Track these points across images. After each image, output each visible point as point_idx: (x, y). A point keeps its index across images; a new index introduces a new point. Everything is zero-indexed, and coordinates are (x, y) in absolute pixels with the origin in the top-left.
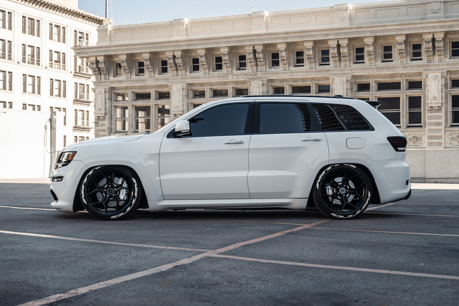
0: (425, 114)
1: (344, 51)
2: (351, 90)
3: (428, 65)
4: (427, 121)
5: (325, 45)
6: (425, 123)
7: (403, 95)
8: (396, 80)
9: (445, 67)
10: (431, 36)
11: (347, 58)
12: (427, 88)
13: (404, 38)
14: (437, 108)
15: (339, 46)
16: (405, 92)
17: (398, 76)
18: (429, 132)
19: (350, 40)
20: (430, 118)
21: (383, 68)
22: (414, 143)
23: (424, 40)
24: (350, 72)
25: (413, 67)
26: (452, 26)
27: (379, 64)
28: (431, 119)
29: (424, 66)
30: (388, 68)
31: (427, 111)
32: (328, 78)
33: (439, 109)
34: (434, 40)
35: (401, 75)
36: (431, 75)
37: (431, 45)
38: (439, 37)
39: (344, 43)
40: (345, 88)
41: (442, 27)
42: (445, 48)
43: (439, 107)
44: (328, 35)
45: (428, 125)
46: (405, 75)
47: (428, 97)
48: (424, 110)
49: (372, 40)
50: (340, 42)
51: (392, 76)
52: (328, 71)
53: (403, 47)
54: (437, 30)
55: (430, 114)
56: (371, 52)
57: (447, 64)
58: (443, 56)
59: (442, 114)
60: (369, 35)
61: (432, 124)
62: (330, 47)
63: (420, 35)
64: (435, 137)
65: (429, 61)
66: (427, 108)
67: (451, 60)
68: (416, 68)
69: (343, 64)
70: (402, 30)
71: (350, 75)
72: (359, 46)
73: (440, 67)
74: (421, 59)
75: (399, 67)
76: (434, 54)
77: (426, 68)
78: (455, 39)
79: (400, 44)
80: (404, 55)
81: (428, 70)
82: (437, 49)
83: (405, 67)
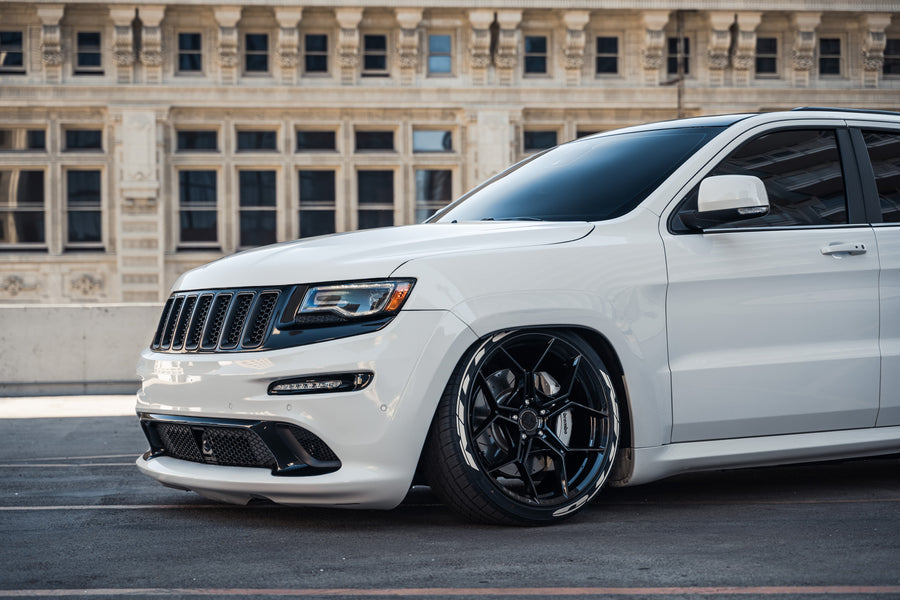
0: (112, 217)
3: (121, 90)
4: (120, 236)
6: (112, 242)
7: (55, 165)
8: (36, 122)
9: (165, 96)
10: (131, 15)
12: (118, 149)
13: (60, 13)
14: (144, 203)
16: (60, 159)
17: (39, 116)
18: (125, 264)
20: (128, 227)
22: (85, 292)
23: (112, 22)
25: (78, 90)
28: (131, 230)
29: (110, 90)
30: (14, 90)
31: (118, 211)
33: (150, 205)
34: (137, 25)
35: (48, 112)
36: (128, 114)
37: (129, 37)
38: (151, 17)
42: (163, 46)
43: (150, 199)
45: (124, 246)
46: (60, 111)
47: (122, 172)
48: (111, 206)
51: (23, 112)
53: (57, 36)
55: (128, 218)
57: (172, 90)
58: (159, 69)
59: (159, 217)
61: (131, 244)
63: (100, 9)
64: (141, 279)
65: (123, 80)
66: (119, 202)
67: (180, 80)
68: (88, 96)
73: (154, 96)
74: (101, 73)
75: (45, 91)
76: (137, 62)
77: (117, 96)
78: (189, 25)
79: (48, 28)
80: (59, 59)
81: (122, 102)
82: (145, 49)
83: (60, 91)
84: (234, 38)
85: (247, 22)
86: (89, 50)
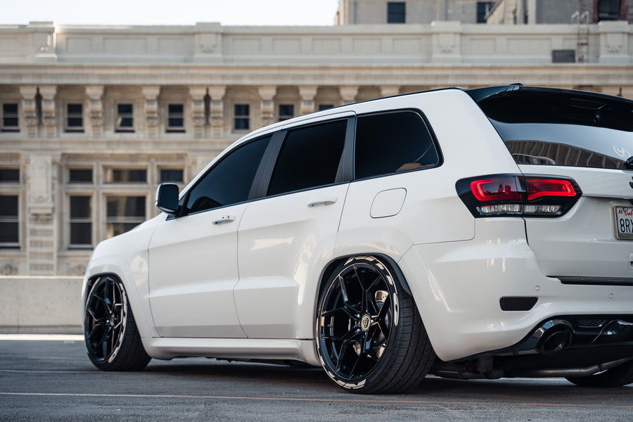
1: (49, 107)
2: (60, 180)
3: (196, 142)
5: (13, 95)
8: (140, 164)
10: (203, 92)
11: (53, 122)
13: (156, 92)
15: (39, 98)
17: (143, 160)
19: (60, 88)
21: (118, 143)
23: (191, 97)
24: (58, 146)
25: (169, 143)
26: (240, 77)
27: (111, 135)
29: (190, 143)
30: (127, 143)
32: (16, 156)
34: (207, 99)
35: (149, 157)
37: (202, 107)
38: (217, 94)
39: (49, 93)
40: (50, 176)
41: (224, 77)
42: (225, 113)
44: (20, 76)
46: (157, 157)
49: (100, 91)
50: (42, 91)
51: (133, 157)
52: (18, 142)
53: (155, 107)
54: (214, 82)
56: (98, 112)
58: (222, 129)
60: (96, 81)
62: (21, 98)
63: (183, 89)
65: (198, 136)
68: (175, 146)
69: (45, 131)
70: (155, 76)
71: (59, 153)
72: (74, 100)
74: (183, 131)
75: (146, 143)
76: (207, 124)
77: (194, 147)
78: (241, 99)
79: (150, 102)
80: (156, 122)
81: (197, 150)
82: (212, 115)
83: (157, 143)
84: (271, 107)
85: (280, 96)
86: (176, 116)
